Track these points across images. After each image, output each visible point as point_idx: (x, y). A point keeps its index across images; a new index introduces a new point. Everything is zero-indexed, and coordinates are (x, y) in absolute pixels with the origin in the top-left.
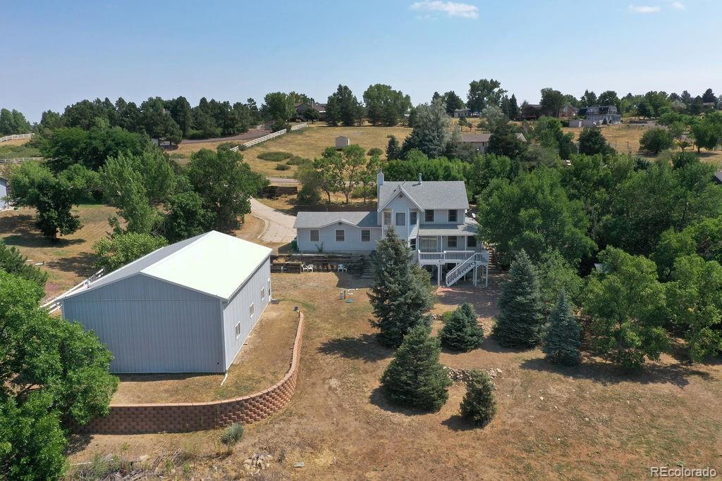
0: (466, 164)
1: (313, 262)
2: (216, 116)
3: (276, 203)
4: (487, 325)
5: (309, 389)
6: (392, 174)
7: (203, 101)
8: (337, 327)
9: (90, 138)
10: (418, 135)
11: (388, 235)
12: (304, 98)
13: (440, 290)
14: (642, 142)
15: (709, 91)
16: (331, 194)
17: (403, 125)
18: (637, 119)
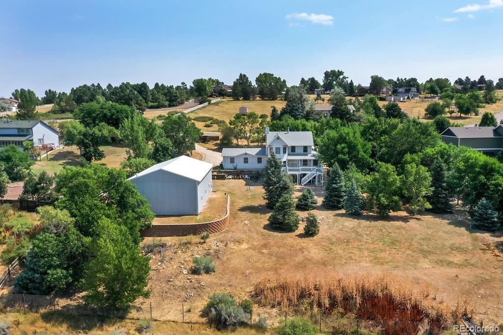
0: (316, 123)
1: (232, 174)
2: (165, 94)
3: (207, 145)
4: (320, 200)
5: (235, 224)
6: (274, 128)
7: (157, 85)
8: (246, 201)
9: (102, 108)
10: (289, 106)
11: (272, 155)
12: (218, 82)
13: (298, 187)
14: (426, 110)
15: (482, 77)
16: (239, 140)
17: (281, 100)
18: (429, 95)
